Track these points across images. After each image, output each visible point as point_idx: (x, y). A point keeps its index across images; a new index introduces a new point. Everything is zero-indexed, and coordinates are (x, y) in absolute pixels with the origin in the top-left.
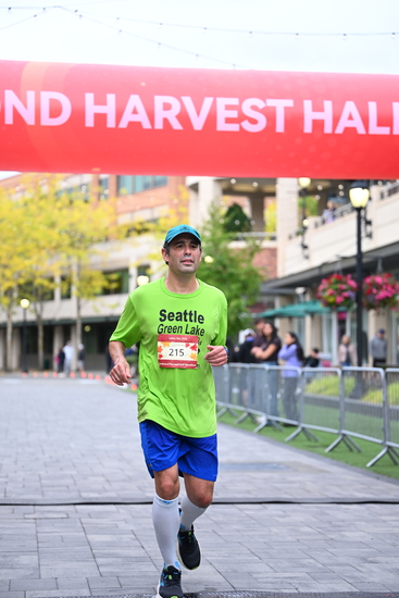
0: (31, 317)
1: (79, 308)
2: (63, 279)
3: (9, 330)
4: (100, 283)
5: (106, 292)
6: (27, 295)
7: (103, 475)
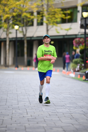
0: (20, 35)
1: (48, 30)
2: (38, 13)
3: (8, 43)
4: (60, 16)
5: (64, 21)
6: (18, 23)
7: (62, 127)
